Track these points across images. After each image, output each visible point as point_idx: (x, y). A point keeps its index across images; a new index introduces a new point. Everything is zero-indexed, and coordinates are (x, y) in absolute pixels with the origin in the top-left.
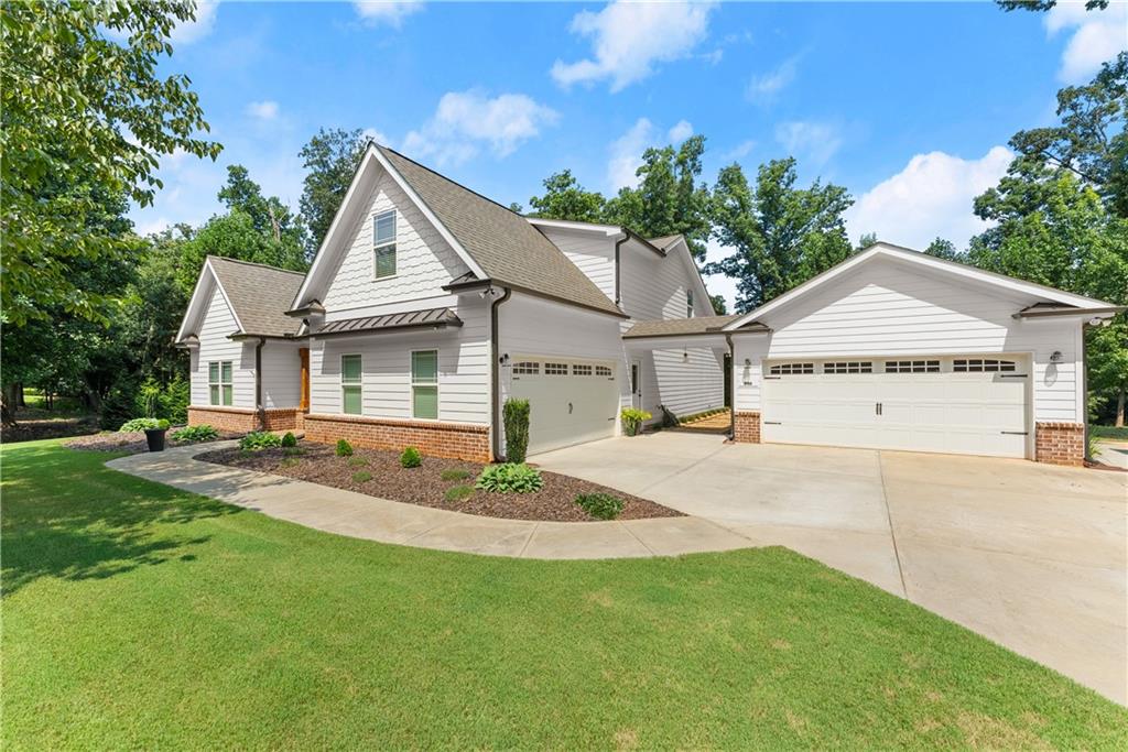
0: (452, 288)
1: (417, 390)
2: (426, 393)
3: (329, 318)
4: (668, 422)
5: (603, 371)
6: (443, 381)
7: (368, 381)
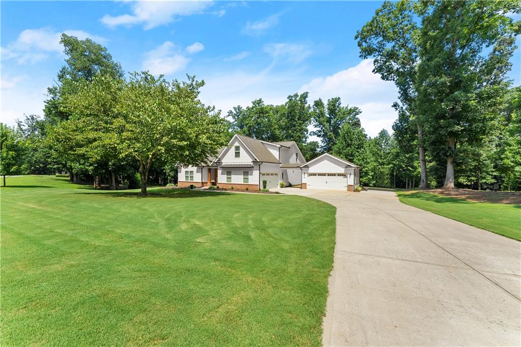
0: (253, 162)
1: (244, 178)
2: (246, 179)
3: (223, 164)
4: (290, 186)
5: (276, 174)
6: (249, 177)
7: (232, 176)
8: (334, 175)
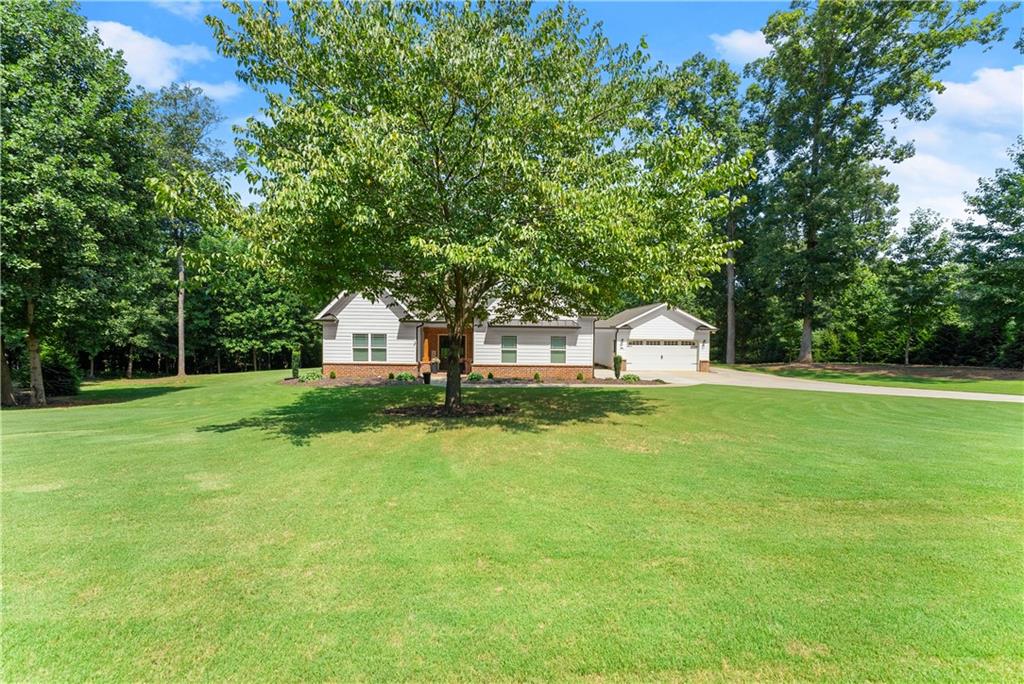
1: (552, 352)
6: (568, 349)
7: (520, 348)
8: (675, 343)
